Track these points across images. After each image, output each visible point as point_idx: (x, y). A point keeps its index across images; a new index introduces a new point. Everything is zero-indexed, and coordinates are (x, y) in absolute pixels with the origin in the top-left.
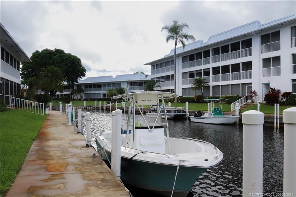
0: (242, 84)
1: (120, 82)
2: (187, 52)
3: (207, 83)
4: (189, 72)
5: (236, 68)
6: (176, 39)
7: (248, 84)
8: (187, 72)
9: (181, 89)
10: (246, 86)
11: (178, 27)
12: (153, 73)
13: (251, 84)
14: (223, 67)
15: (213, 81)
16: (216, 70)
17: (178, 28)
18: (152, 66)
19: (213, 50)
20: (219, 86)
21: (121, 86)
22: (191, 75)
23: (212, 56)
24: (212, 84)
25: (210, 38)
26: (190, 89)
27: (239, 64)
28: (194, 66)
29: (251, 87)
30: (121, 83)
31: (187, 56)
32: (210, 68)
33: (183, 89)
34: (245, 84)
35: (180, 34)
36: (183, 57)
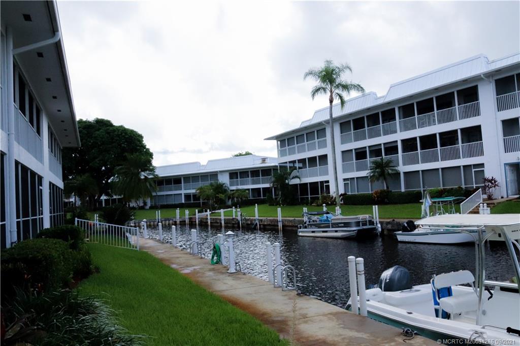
0: (464, 167)
1: (217, 172)
2: (351, 115)
3: (393, 168)
4: (355, 149)
5: (449, 138)
6: (331, 91)
7: (476, 166)
8: (352, 150)
9: (342, 181)
10: (473, 170)
11: (333, 70)
12: (282, 153)
13: (482, 165)
14: (423, 138)
15: (404, 164)
16: (409, 145)
17: (334, 72)
18: (279, 142)
19: (401, 110)
20: (419, 171)
21: (218, 180)
22: (361, 154)
23: (400, 119)
24: (403, 168)
25: (391, 87)
26: (360, 180)
27: (456, 131)
28: (366, 139)
29: (483, 170)
30: (217, 174)
31: (350, 121)
32: (397, 141)
33: (345, 180)
34: (470, 165)
35: (337, 84)
36: (341, 124)
